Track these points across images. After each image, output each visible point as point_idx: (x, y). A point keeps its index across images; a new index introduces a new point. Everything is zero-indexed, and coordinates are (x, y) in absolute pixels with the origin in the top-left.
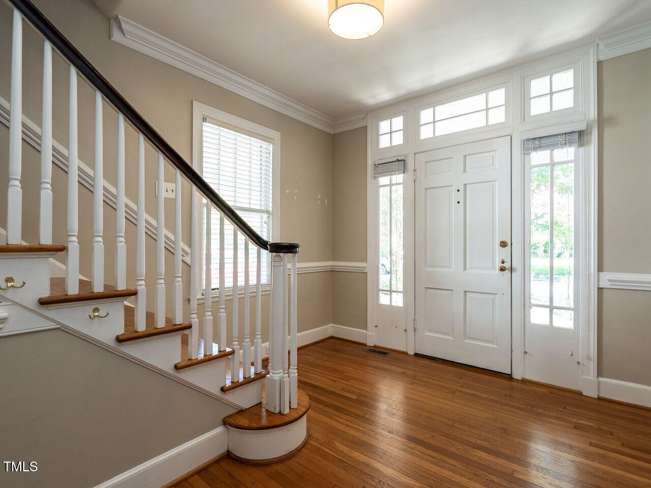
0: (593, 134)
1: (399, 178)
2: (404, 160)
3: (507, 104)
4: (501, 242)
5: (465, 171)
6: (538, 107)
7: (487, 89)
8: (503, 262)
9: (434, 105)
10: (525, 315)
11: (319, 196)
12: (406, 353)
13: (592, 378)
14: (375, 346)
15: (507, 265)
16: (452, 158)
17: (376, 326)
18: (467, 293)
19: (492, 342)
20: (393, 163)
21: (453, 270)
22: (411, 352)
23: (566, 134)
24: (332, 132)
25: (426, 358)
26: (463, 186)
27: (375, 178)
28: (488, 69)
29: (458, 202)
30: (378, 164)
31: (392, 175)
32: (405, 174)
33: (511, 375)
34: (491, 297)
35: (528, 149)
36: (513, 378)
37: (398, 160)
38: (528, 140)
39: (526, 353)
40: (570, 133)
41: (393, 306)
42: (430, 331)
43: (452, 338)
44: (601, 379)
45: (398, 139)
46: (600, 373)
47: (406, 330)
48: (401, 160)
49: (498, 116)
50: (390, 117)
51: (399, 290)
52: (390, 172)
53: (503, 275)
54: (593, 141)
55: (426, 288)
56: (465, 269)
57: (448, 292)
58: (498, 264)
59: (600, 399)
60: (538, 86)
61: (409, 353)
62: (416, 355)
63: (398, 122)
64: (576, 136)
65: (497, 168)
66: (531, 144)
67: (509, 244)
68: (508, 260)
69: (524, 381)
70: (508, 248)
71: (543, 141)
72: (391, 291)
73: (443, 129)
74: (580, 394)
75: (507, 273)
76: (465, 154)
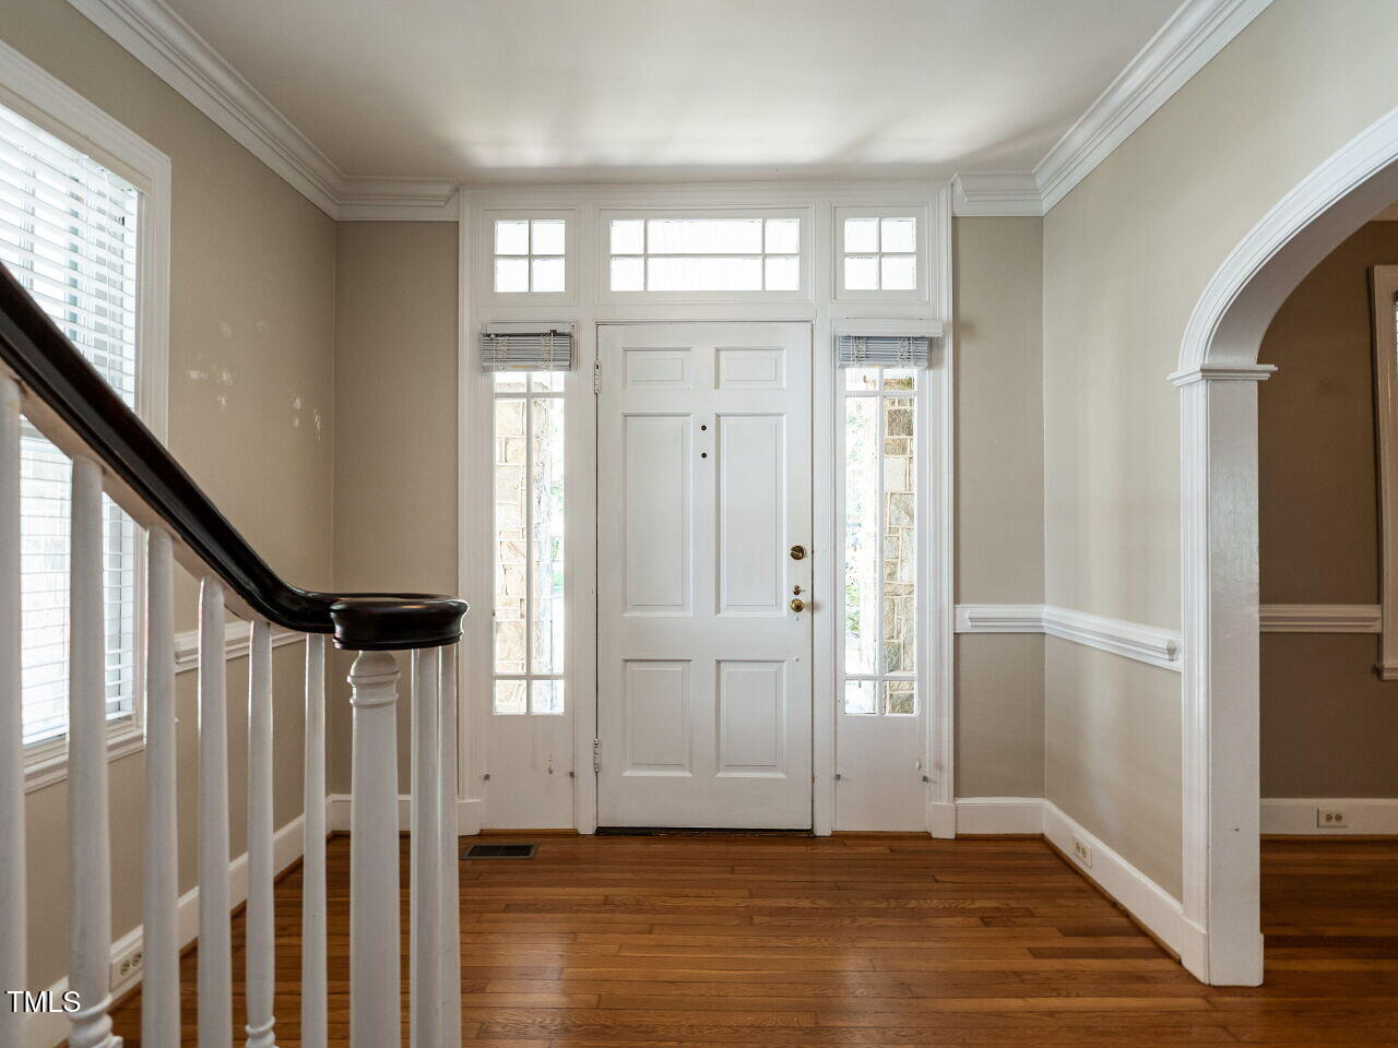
0: (946, 349)
1: (553, 379)
2: (570, 335)
3: (802, 254)
4: (794, 549)
5: (717, 386)
6: (858, 276)
7: (765, 212)
8: (797, 592)
9: (646, 214)
10: (837, 700)
11: (298, 403)
12: (572, 835)
13: (945, 803)
14: (482, 834)
15: (804, 598)
16: (688, 349)
17: (487, 777)
18: (722, 664)
19: (772, 767)
20: (541, 338)
21: (692, 614)
22: (587, 828)
23: (909, 339)
24: (335, 212)
25: (626, 834)
26: (714, 418)
27: (486, 370)
28: (777, 167)
29: (704, 455)
30: (497, 335)
31: (536, 368)
32: (573, 374)
33: (811, 831)
34: (773, 668)
35: (846, 358)
36: (816, 836)
37: (555, 333)
38: (849, 337)
39: (838, 777)
40: (916, 339)
41: (536, 717)
42: (637, 765)
43: (689, 775)
44: (960, 801)
45: (551, 278)
46: (957, 793)
47: (572, 775)
48: (563, 335)
49: (785, 277)
50: (529, 214)
51: (556, 671)
52: (531, 361)
53: (798, 619)
54: (946, 361)
55: (626, 661)
56: (718, 611)
57: (678, 667)
58: (787, 597)
59: (960, 838)
60: (858, 233)
61: (582, 831)
62: (602, 832)
63: (551, 234)
64: (924, 347)
65: (785, 386)
66: (852, 347)
67: (809, 552)
68: (805, 586)
69: (838, 838)
70: (806, 561)
71: (873, 346)
72: (529, 677)
73: (667, 278)
74: (927, 837)
75: (805, 613)
76: (719, 346)
